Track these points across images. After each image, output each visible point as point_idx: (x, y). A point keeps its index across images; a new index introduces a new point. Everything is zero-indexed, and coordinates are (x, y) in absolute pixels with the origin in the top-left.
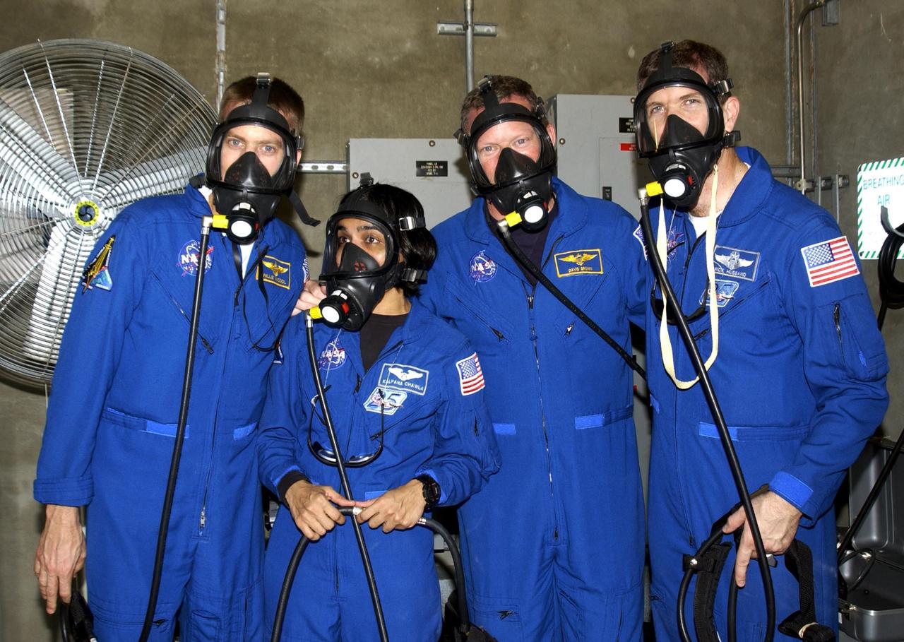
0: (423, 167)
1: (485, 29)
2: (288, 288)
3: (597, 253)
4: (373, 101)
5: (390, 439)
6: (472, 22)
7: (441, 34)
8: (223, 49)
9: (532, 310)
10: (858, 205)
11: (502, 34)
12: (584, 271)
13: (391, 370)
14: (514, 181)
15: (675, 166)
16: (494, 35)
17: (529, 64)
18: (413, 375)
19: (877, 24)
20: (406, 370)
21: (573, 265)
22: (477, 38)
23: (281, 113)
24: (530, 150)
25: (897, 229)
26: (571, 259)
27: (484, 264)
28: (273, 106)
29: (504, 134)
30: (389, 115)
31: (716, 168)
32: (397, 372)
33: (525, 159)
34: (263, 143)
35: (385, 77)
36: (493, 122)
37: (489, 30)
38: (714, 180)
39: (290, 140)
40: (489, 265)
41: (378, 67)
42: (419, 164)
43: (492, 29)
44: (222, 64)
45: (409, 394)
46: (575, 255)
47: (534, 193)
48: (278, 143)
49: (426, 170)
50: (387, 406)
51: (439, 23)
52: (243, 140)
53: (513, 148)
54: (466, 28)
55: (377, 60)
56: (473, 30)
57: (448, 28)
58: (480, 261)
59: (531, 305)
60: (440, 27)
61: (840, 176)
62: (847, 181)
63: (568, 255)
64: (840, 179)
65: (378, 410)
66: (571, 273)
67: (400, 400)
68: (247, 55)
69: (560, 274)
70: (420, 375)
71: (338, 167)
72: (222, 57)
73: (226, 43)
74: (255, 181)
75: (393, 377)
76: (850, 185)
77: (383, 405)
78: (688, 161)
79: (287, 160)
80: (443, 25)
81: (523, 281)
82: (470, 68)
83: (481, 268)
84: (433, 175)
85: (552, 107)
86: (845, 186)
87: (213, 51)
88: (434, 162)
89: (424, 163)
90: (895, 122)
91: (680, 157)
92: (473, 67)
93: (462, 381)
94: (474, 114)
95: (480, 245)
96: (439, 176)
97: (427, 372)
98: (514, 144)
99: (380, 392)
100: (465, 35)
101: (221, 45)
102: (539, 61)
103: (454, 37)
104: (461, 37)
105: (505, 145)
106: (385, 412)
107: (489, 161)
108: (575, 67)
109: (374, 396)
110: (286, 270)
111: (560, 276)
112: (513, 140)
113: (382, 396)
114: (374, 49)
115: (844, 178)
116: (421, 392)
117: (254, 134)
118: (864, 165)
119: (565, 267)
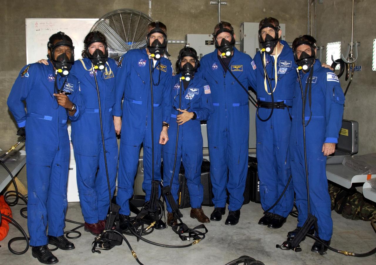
0: (207, 42)
1: (223, 3)
2: (166, 72)
3: (241, 66)
4: (192, 23)
5: (191, 104)
6: (220, 1)
7: (211, 4)
8: (151, 8)
9: (225, 78)
10: (326, 55)
11: (228, 4)
12: (238, 70)
13: (190, 90)
14: (225, 46)
15: (268, 45)
16: (226, 5)
17: (236, 13)
18: (195, 90)
19: (333, 4)
20: (194, 89)
21: (235, 69)
22: (221, 5)
23: (162, 29)
24: (229, 39)
25: (335, 61)
26: (235, 67)
27: (215, 66)
28: (160, 28)
29: (224, 35)
30: (197, 27)
31: (277, 46)
32: (192, 90)
33: (228, 41)
34: (159, 36)
35: (195, 17)
36: (221, 32)
37: (224, 3)
38: (276, 48)
39: (165, 35)
40: (216, 66)
41: (193, 13)
42: (206, 41)
43: (225, 3)
44: (150, 12)
45: (195, 94)
46: (236, 66)
47: (229, 49)
48: (162, 36)
49: (208, 43)
50: (190, 97)
51: (211, 1)
52: (154, 36)
53: (225, 38)
54: (218, 3)
55: (193, 11)
56: (220, 3)
57: (213, 3)
58: (214, 65)
59: (225, 77)
60: (211, 2)
61: (322, 46)
62: (324, 48)
63: (234, 66)
64: (322, 47)
65: (188, 98)
66: (235, 70)
67: (193, 96)
68: (157, 10)
69: (232, 70)
70: (197, 90)
71: (182, 42)
72: (150, 10)
73: (152, 6)
74: (158, 45)
75: (191, 91)
76: (325, 49)
77: (189, 97)
78: (271, 44)
79: (165, 40)
80: (212, 2)
81: (223, 72)
82: (219, 14)
83: (214, 67)
84: (210, 44)
85: (242, 26)
86: (323, 49)
87: (148, 8)
88: (210, 41)
89: (208, 41)
90: (337, 32)
91: (269, 43)
92: (220, 14)
93: (205, 90)
94: (217, 30)
95: (215, 61)
96: (211, 45)
97: (199, 89)
98: (226, 38)
99: (188, 95)
100: (218, 5)
101: (150, 7)
102: (238, 12)
103: (215, 5)
104: (217, 5)
105: (223, 37)
106: (190, 99)
107: (219, 41)
108: (248, 14)
109: (187, 96)
110: (165, 67)
111: (232, 71)
112: (226, 37)
113: (189, 95)
114: (192, 8)
115: (323, 47)
116: (197, 94)
117: (157, 35)
118: (329, 43)
119: (234, 69)
